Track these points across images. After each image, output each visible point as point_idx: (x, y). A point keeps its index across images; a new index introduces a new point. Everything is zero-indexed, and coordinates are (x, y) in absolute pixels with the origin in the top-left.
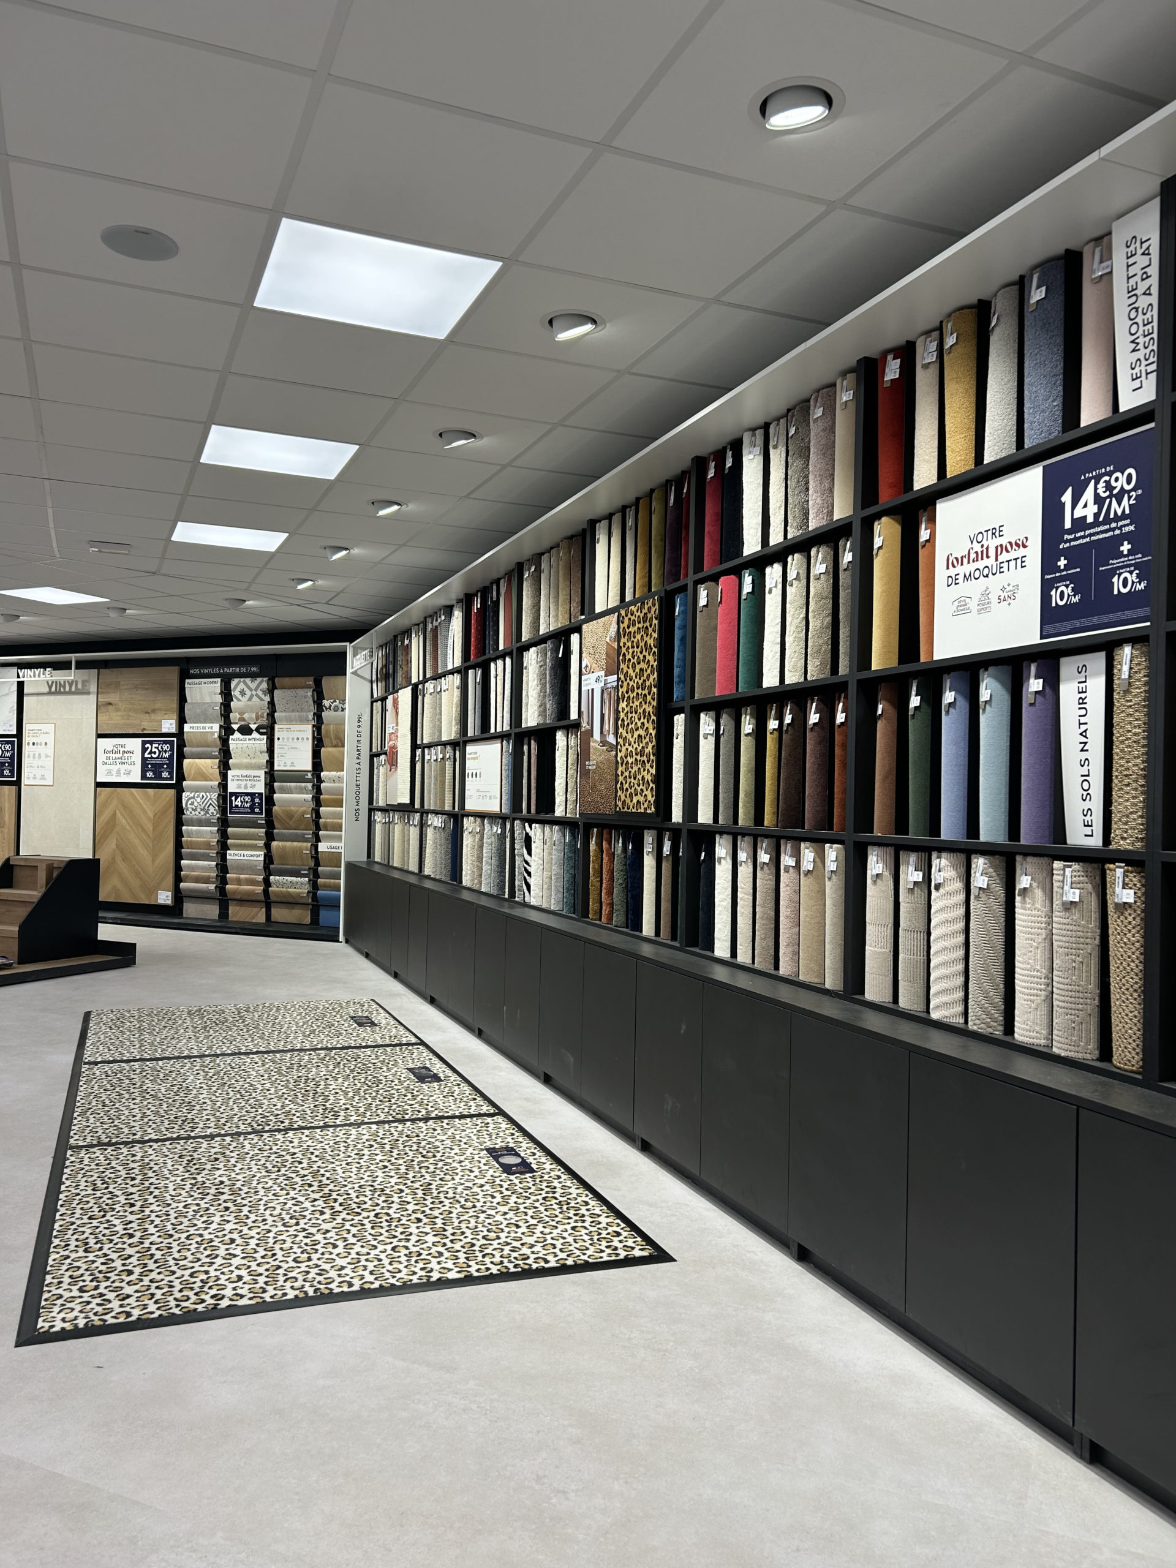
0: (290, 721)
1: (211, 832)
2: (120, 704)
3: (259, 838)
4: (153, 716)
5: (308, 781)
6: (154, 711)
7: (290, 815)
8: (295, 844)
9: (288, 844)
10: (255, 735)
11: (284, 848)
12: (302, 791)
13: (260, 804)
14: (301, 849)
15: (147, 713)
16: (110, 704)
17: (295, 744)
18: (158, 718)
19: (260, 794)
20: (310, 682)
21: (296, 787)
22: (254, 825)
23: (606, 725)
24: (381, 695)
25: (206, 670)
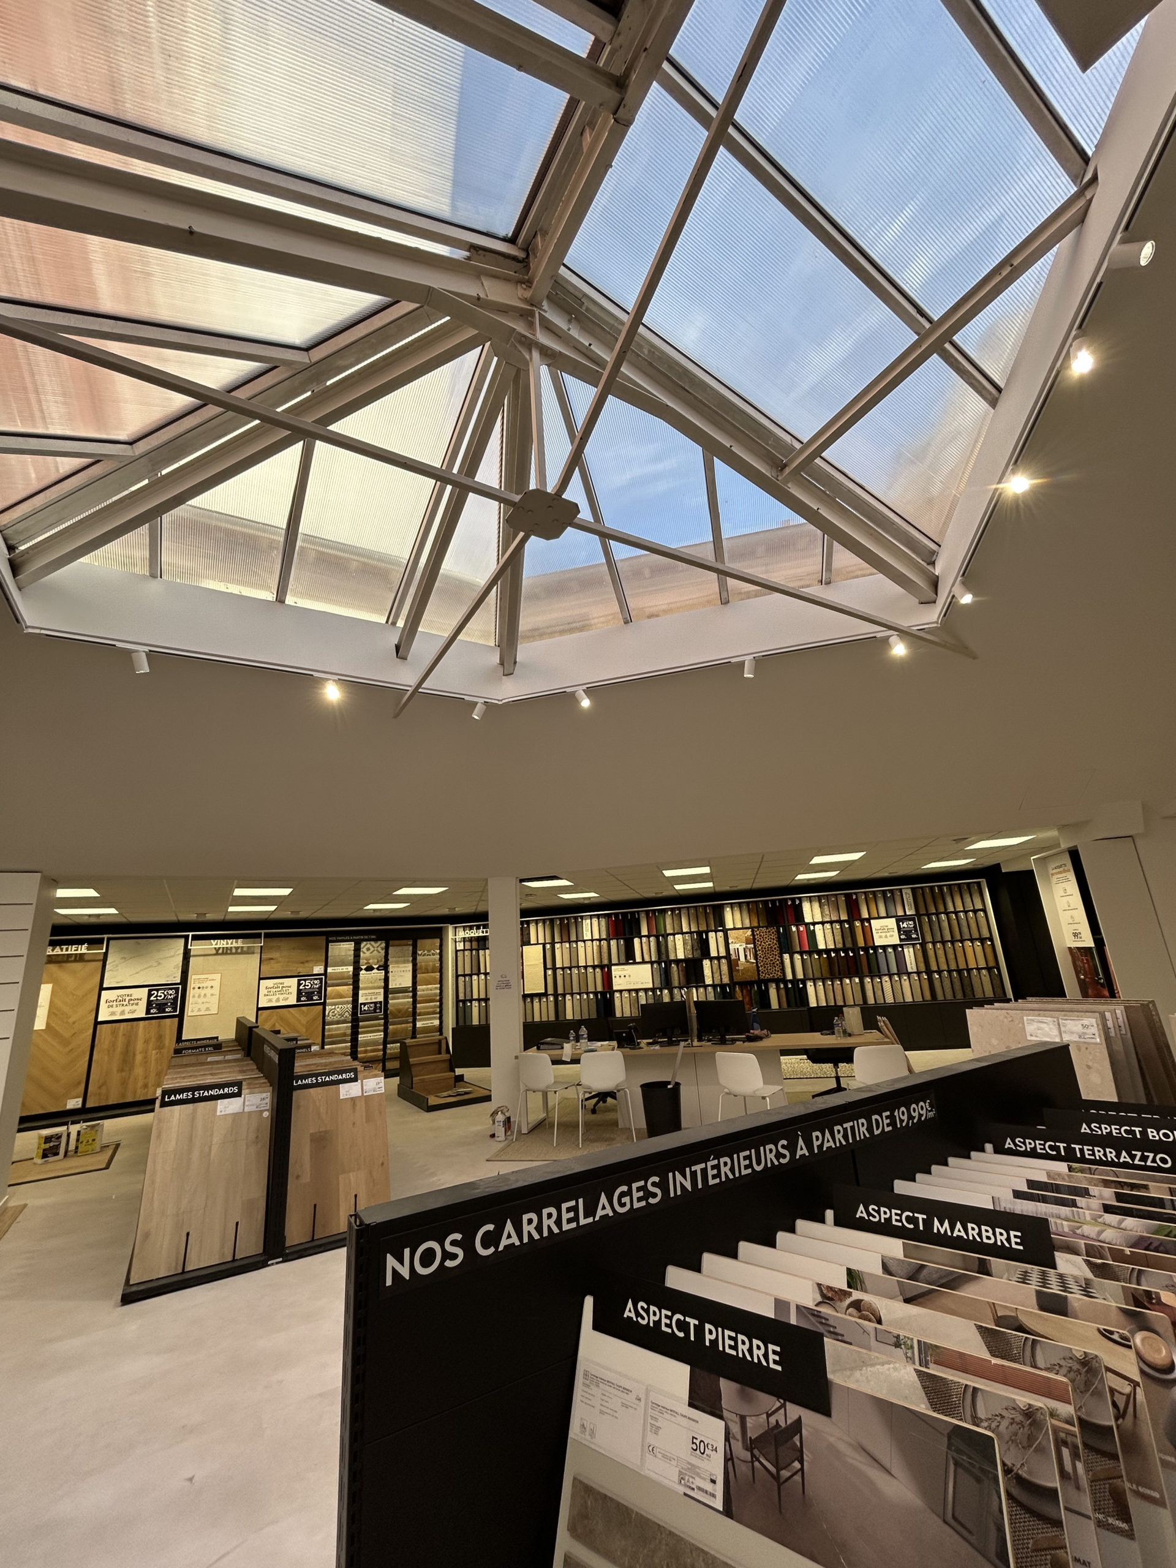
0: (397, 962)
1: (347, 1027)
2: (280, 959)
3: (379, 1025)
4: (306, 965)
5: (409, 992)
6: (307, 961)
7: (399, 1011)
8: (403, 1025)
9: (399, 1026)
10: (375, 971)
11: (396, 1029)
12: (404, 998)
13: (380, 1008)
14: (407, 1028)
15: (302, 963)
16: (272, 959)
17: (402, 974)
18: (311, 965)
19: (381, 1002)
20: (410, 942)
21: (402, 996)
22: (377, 1019)
23: (748, 957)
24: (469, 948)
25: (340, 938)
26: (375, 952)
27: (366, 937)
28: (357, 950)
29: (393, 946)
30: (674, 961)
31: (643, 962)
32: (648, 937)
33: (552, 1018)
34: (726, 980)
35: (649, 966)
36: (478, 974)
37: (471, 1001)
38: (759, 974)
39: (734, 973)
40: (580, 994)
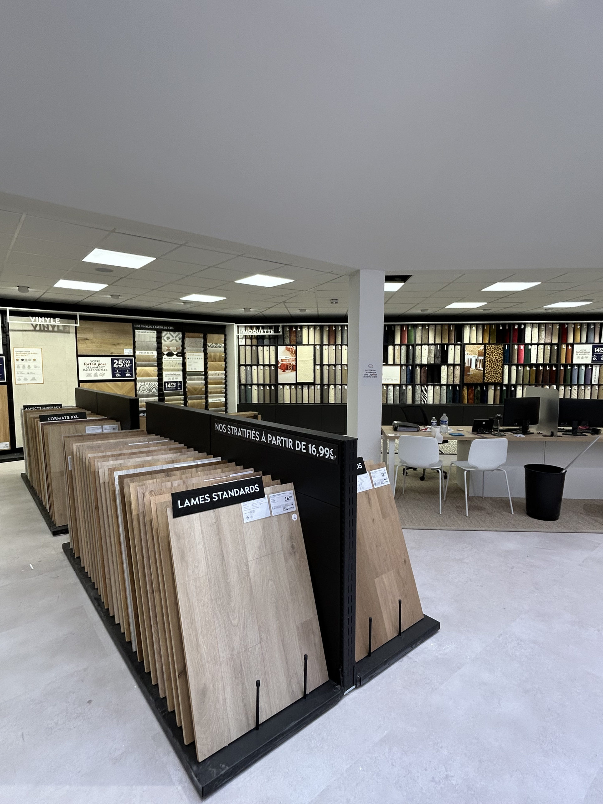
1: (155, 399)
3: (181, 400)
4: (118, 347)
5: (202, 375)
6: (118, 344)
7: (195, 389)
10: (175, 356)
12: (198, 379)
14: (201, 403)
15: (114, 345)
16: (87, 339)
17: (196, 360)
18: (121, 347)
19: (180, 382)
20: (202, 335)
22: (178, 394)
23: (478, 366)
24: (250, 344)
25: (144, 326)
26: (174, 341)
27: (166, 328)
28: (159, 338)
29: (188, 337)
30: (418, 365)
31: (394, 364)
32: (400, 345)
33: (318, 401)
34: (457, 381)
35: (399, 367)
36: (258, 365)
37: (251, 385)
38: (484, 379)
39: (465, 377)
40: (341, 385)
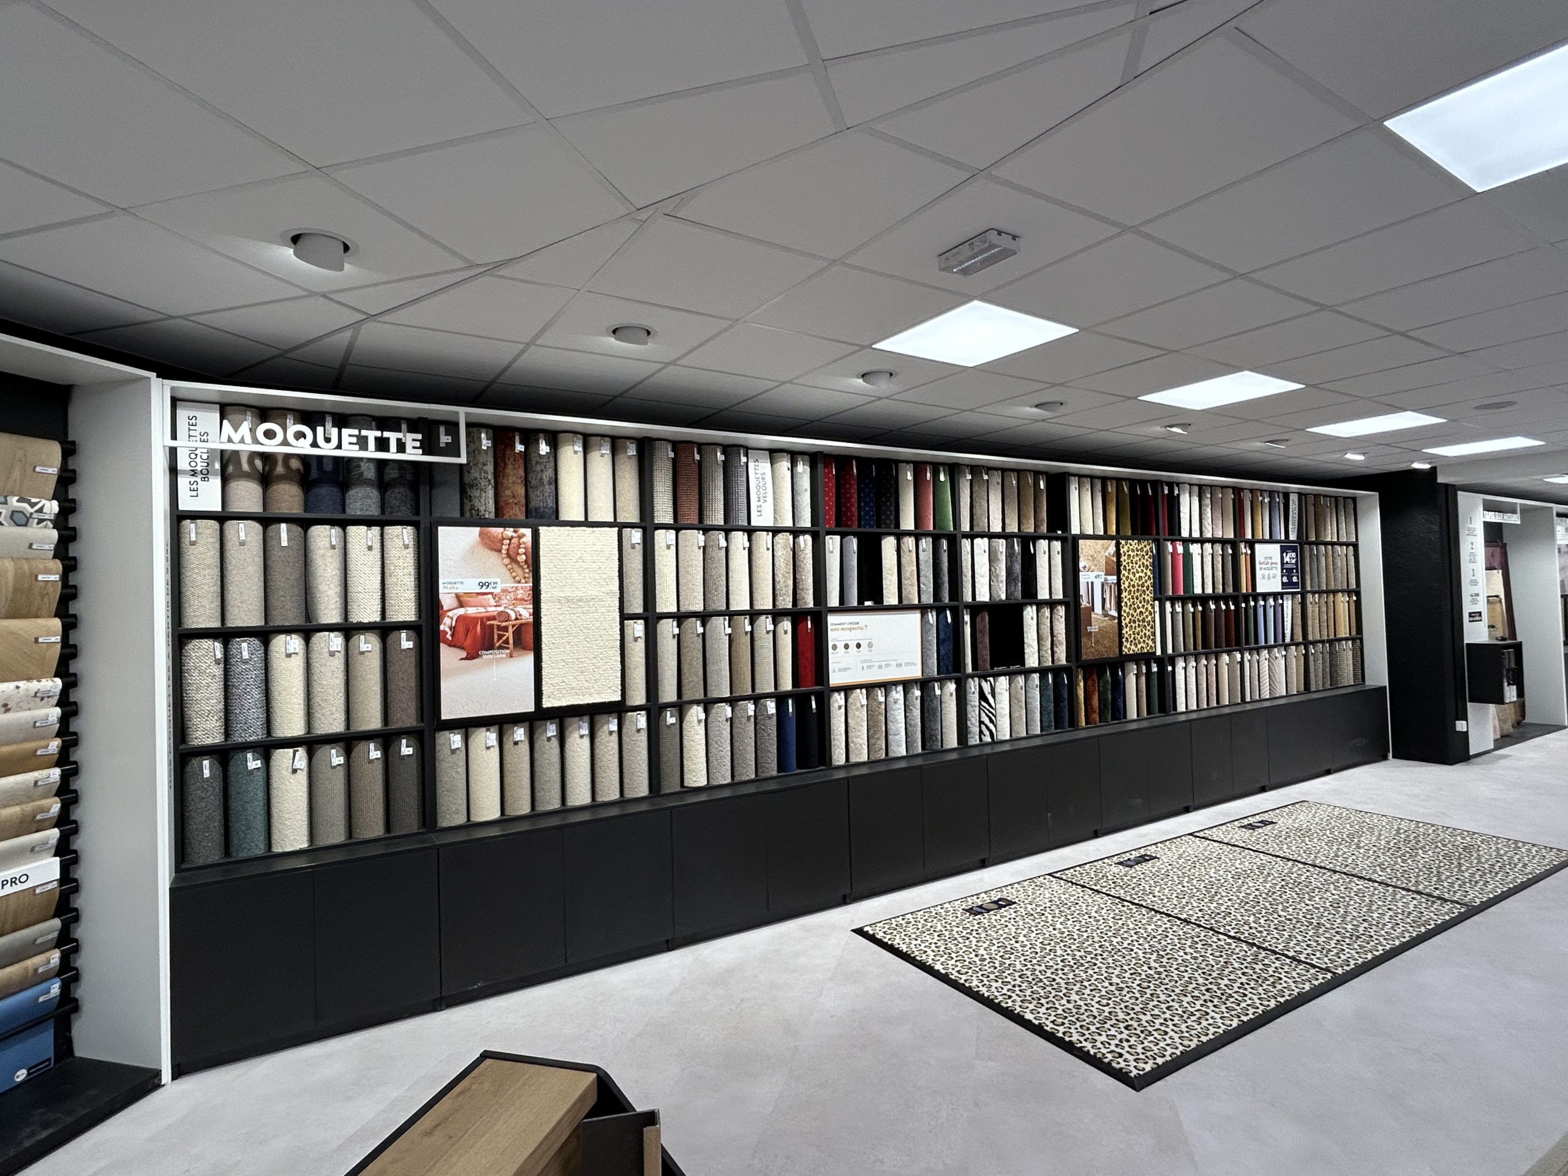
23: (1108, 605)
24: (256, 508)
31: (902, 607)
32: (917, 536)
33: (640, 786)
34: (1062, 658)
35: (916, 616)
36: (308, 631)
37: (267, 748)
38: (1121, 644)
39: (1084, 640)
40: (732, 701)
